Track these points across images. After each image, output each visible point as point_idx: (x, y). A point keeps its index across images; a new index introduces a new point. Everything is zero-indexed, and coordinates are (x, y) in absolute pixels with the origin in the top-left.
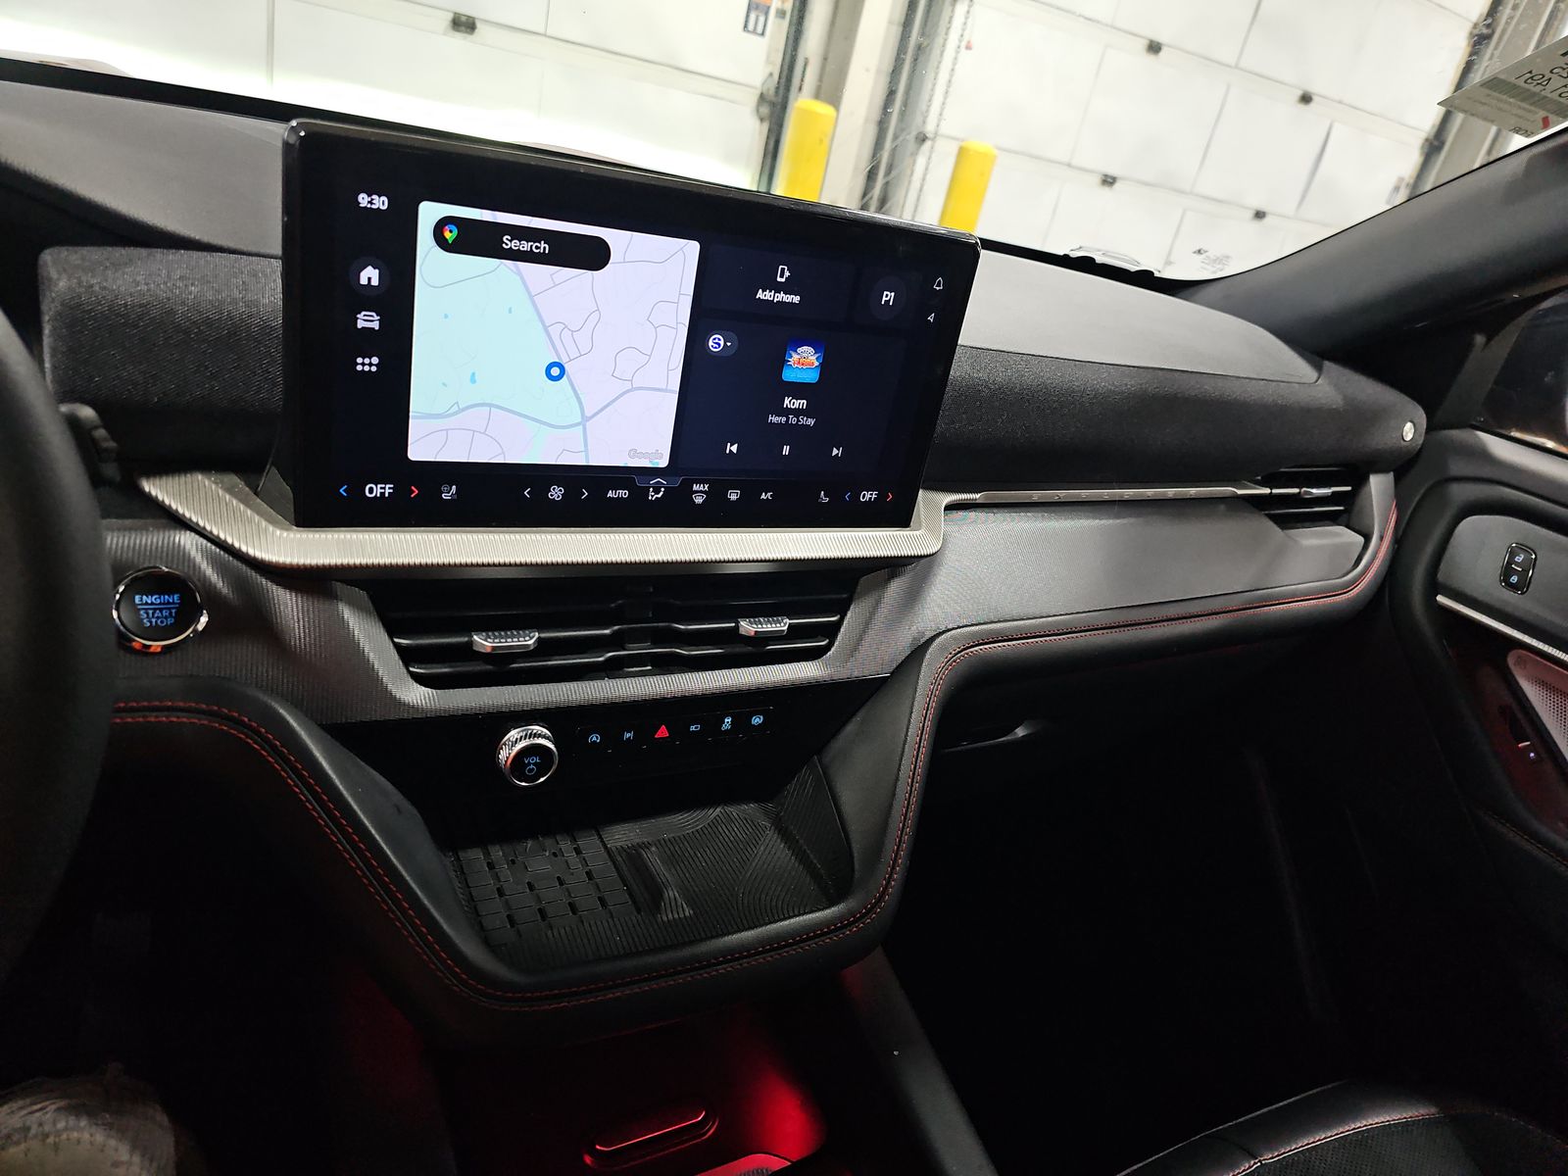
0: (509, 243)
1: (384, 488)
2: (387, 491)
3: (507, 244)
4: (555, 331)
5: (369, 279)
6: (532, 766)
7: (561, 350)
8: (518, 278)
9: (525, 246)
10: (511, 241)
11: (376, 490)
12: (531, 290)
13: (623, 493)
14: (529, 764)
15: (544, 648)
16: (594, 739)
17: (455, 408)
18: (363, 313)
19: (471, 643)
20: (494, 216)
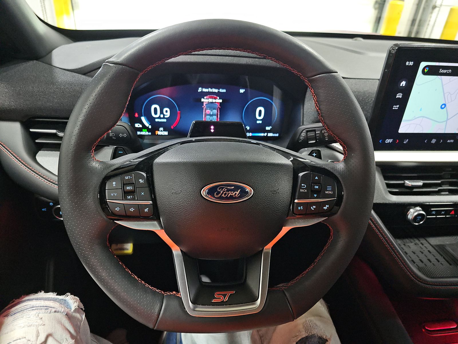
0: (441, 71)
1: (390, 140)
2: (391, 141)
3: (440, 71)
4: (446, 95)
5: (403, 84)
6: (418, 219)
7: (446, 100)
8: (441, 80)
9: (445, 71)
10: (441, 70)
11: (389, 141)
12: (443, 83)
13: (452, 141)
14: (418, 218)
15: (425, 186)
16: (433, 213)
17: (414, 118)
18: (399, 94)
19: (404, 183)
20: (439, 64)
